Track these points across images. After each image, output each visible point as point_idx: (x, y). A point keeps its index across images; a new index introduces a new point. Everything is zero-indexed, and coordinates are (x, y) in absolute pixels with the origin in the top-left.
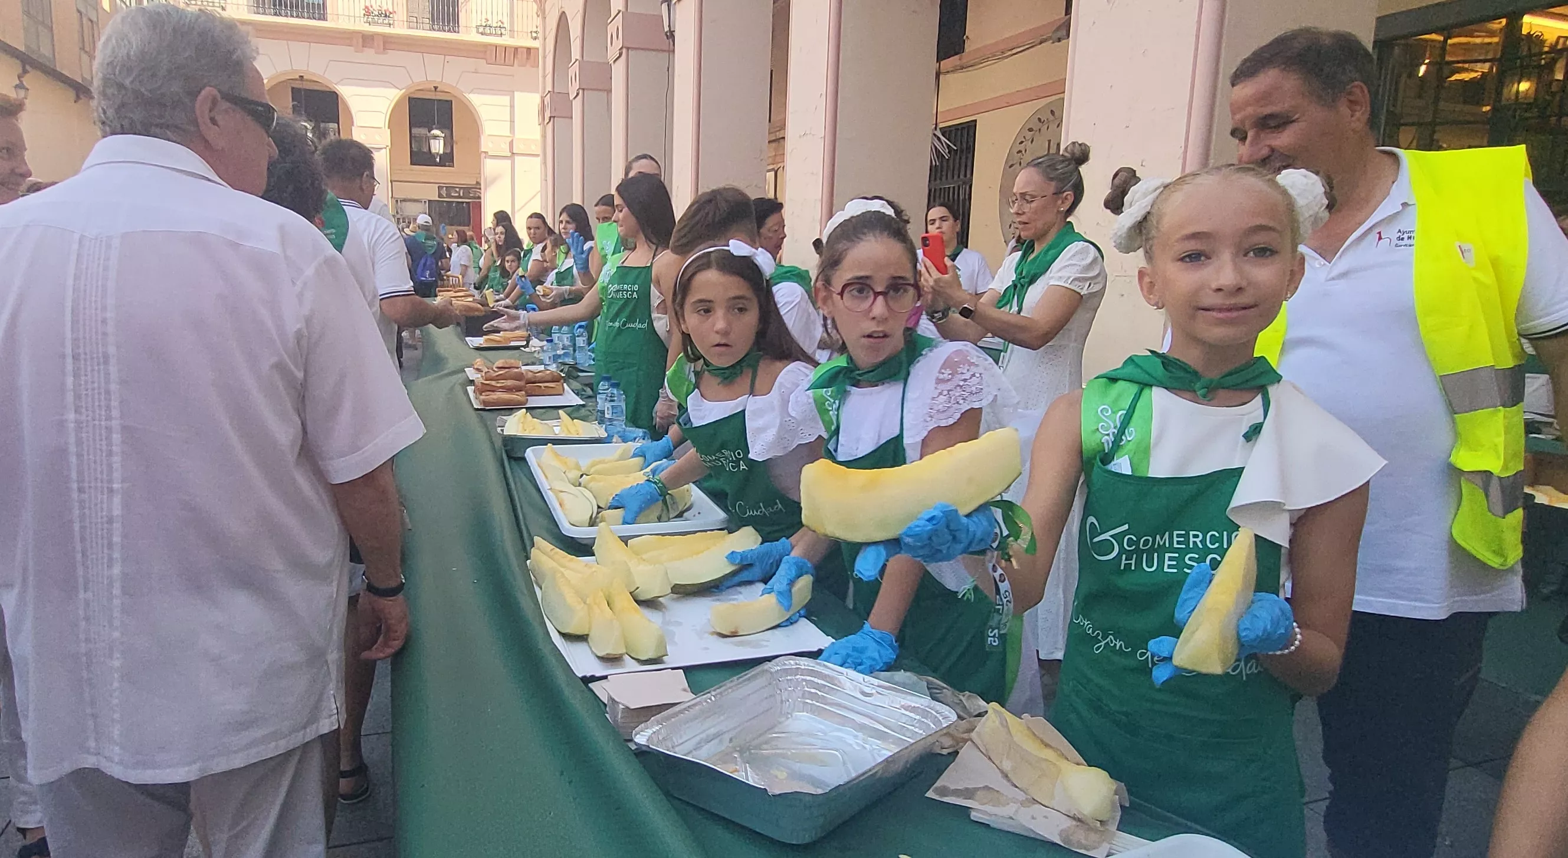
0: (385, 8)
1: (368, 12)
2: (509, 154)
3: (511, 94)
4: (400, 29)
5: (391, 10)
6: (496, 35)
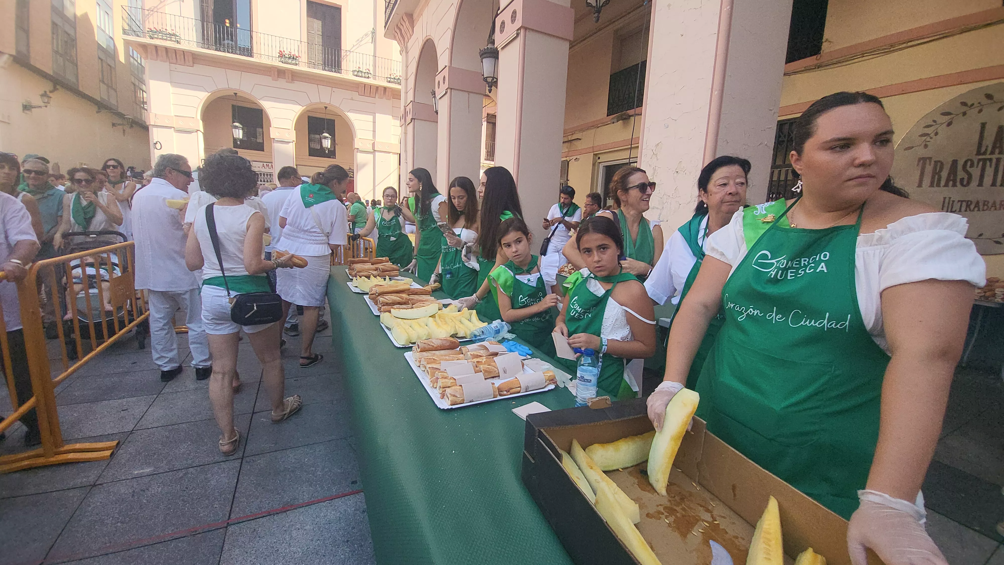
0: (293, 53)
1: (281, 55)
2: (372, 151)
3: (374, 114)
4: (303, 67)
5: (297, 55)
6: (365, 77)
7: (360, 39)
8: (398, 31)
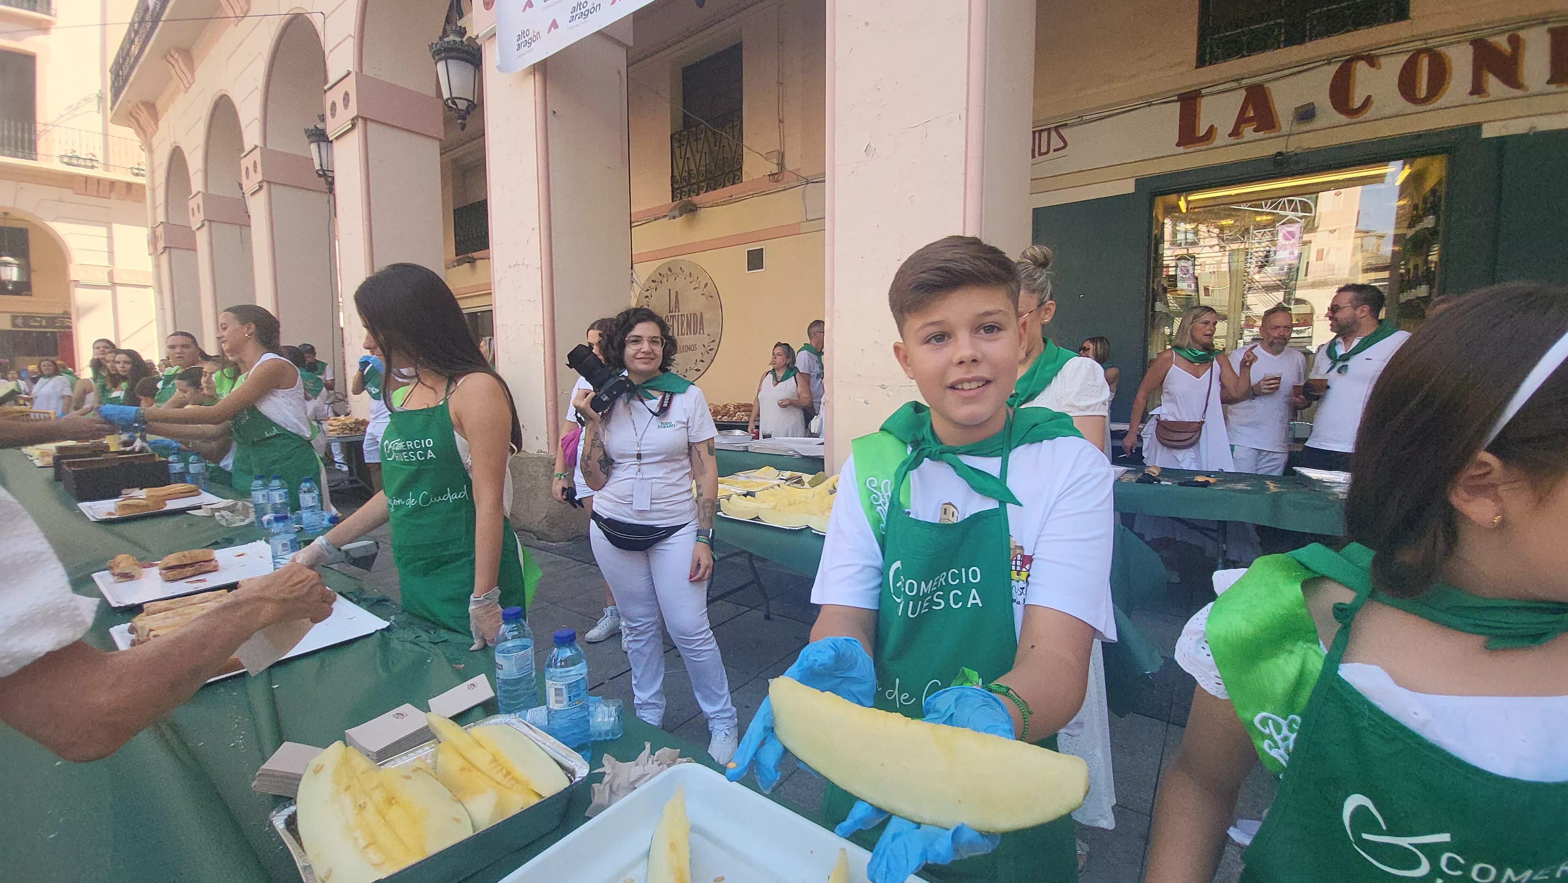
2: (109, 284)
3: (108, 224)
6: (86, 166)
7: (74, 106)
8: (133, 120)
